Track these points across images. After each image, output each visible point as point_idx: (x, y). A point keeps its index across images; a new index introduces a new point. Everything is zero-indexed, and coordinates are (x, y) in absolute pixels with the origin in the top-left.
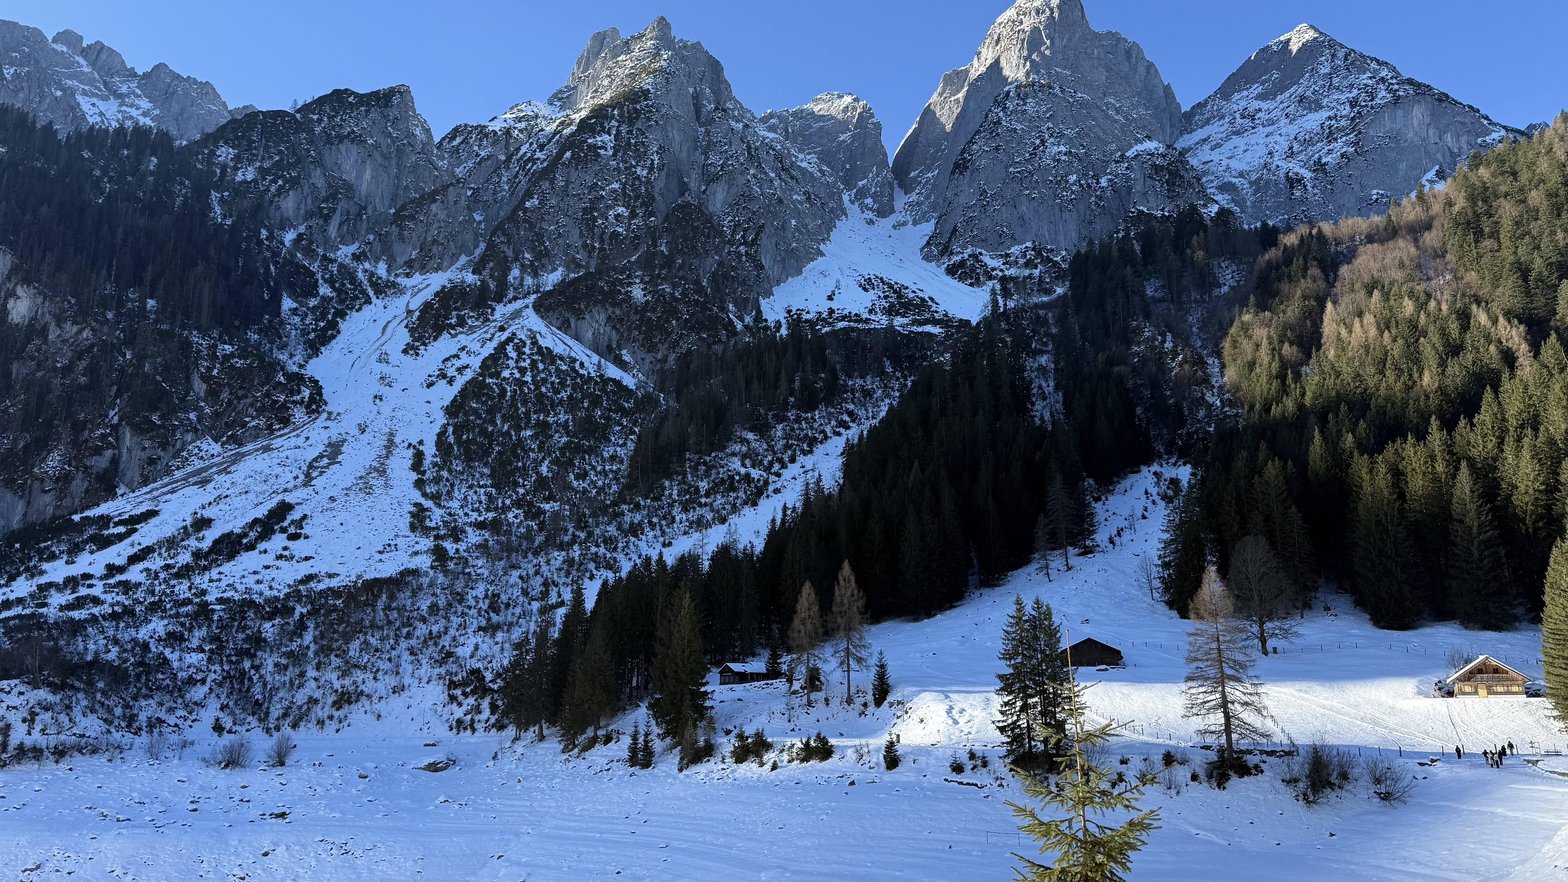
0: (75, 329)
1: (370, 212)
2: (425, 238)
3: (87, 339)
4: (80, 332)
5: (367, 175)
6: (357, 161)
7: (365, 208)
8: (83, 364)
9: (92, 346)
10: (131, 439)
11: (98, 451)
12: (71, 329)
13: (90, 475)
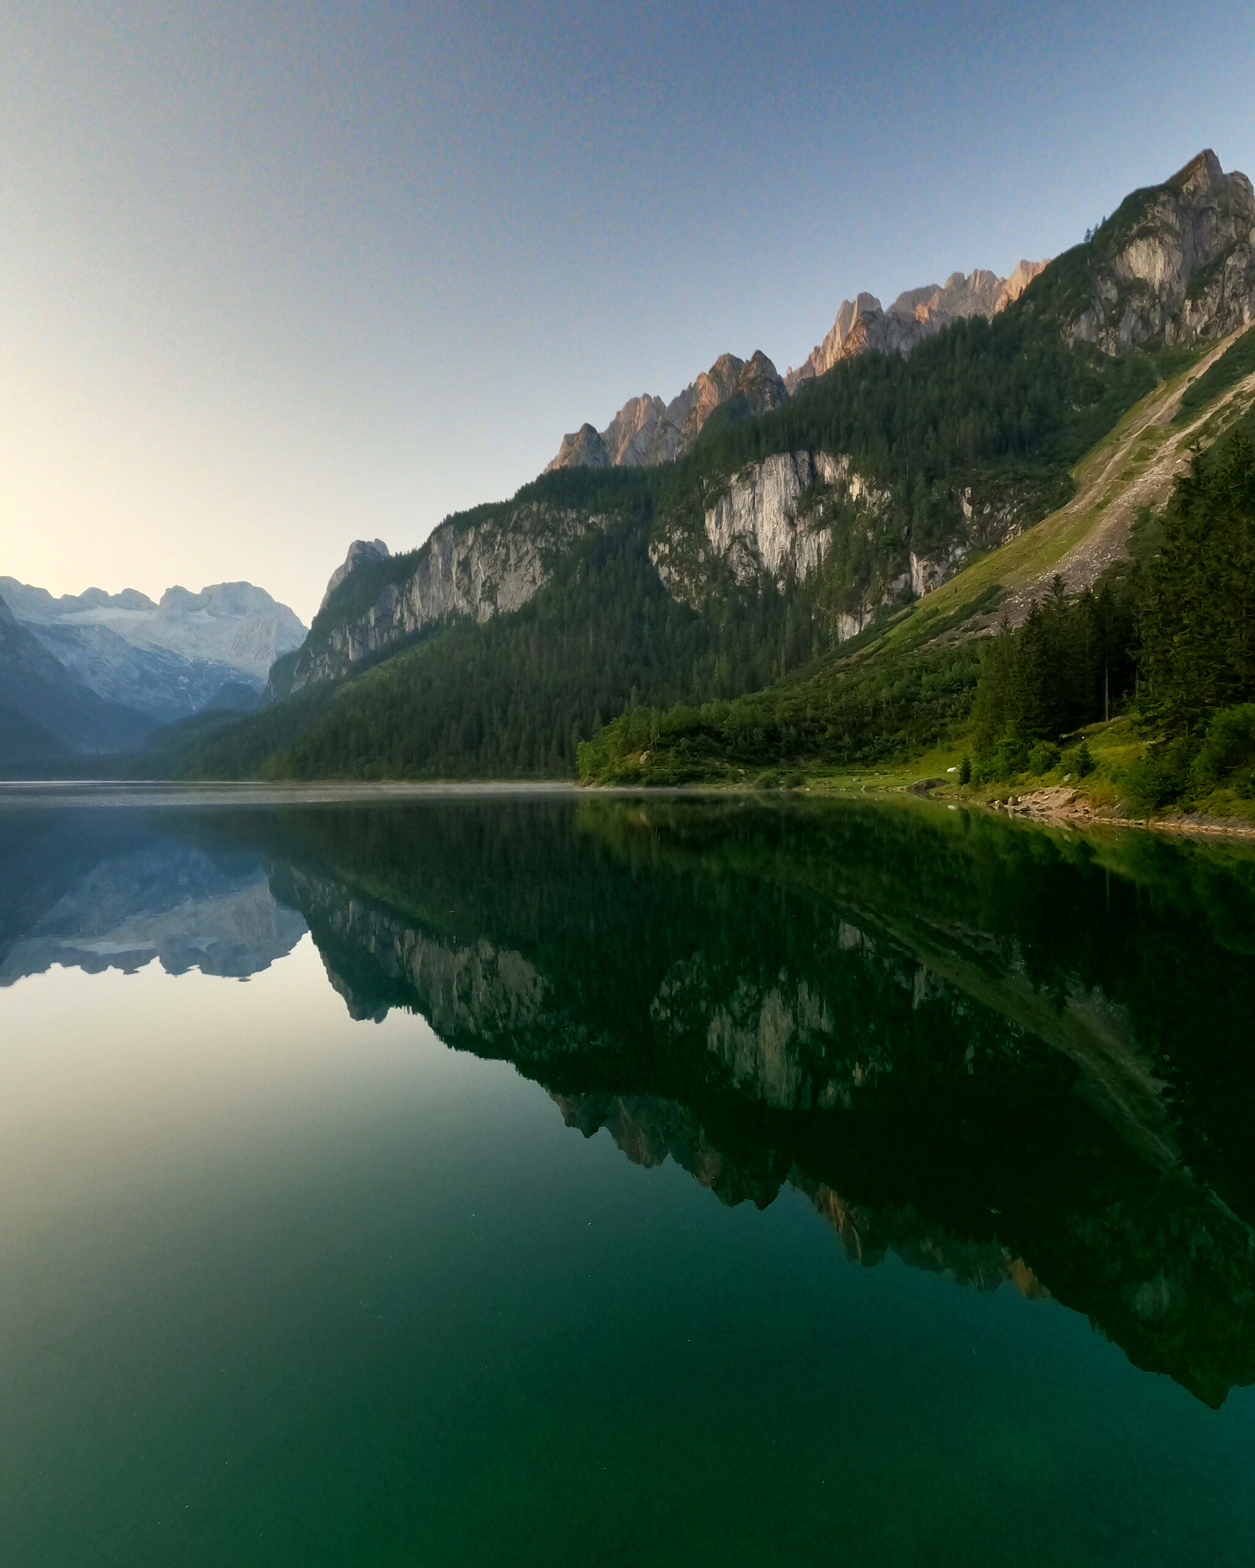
0: (880, 492)
1: (1164, 298)
2: (1222, 297)
3: (888, 498)
4: (883, 494)
5: (1160, 265)
6: (1148, 254)
7: (1159, 297)
8: (885, 518)
9: (891, 502)
10: (918, 562)
11: (895, 577)
12: (876, 493)
13: (892, 595)
